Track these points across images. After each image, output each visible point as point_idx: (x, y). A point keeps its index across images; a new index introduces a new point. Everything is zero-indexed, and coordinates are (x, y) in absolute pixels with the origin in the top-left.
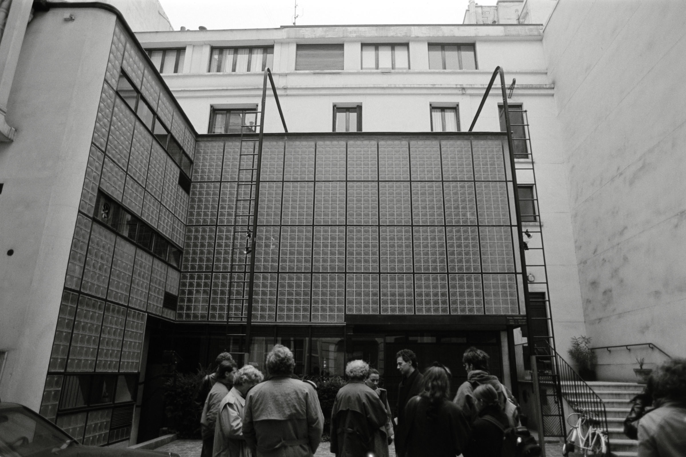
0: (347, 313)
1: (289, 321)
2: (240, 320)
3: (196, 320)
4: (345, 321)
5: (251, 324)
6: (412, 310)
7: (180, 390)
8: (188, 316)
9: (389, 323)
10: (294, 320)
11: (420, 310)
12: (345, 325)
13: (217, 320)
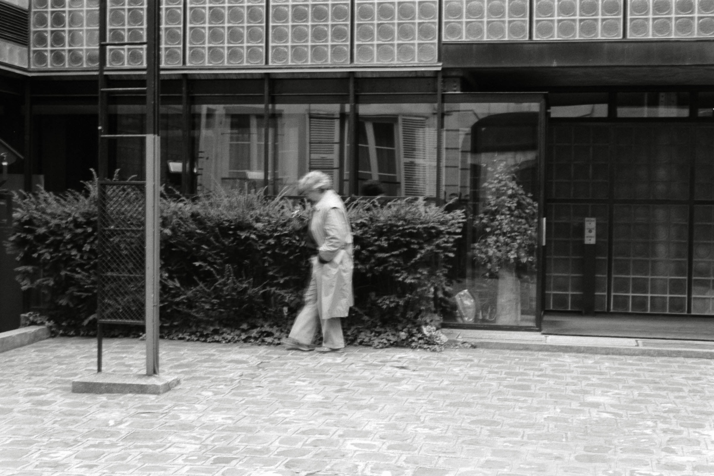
0: (444, 40)
1: (299, 63)
2: (180, 65)
3: (76, 66)
4: (439, 60)
5: (159, 75)
6: (616, 29)
7: (42, 230)
8: (58, 57)
9: (555, 64)
10: (312, 61)
11: (641, 27)
12: (439, 69)
13: (126, 66)
